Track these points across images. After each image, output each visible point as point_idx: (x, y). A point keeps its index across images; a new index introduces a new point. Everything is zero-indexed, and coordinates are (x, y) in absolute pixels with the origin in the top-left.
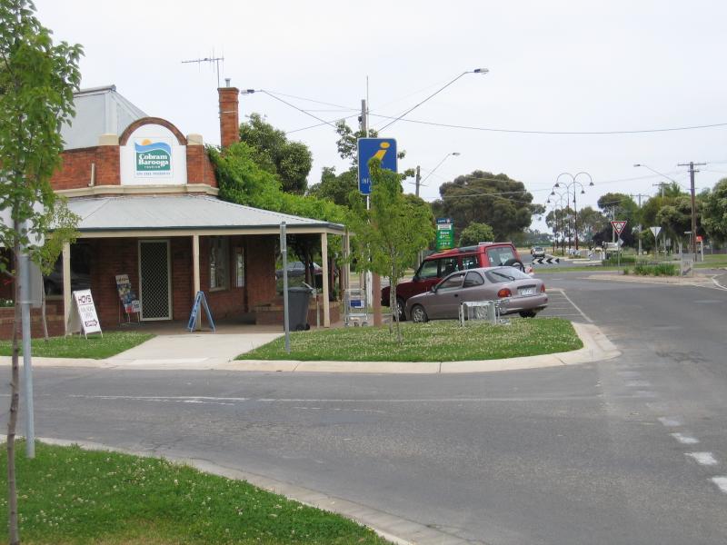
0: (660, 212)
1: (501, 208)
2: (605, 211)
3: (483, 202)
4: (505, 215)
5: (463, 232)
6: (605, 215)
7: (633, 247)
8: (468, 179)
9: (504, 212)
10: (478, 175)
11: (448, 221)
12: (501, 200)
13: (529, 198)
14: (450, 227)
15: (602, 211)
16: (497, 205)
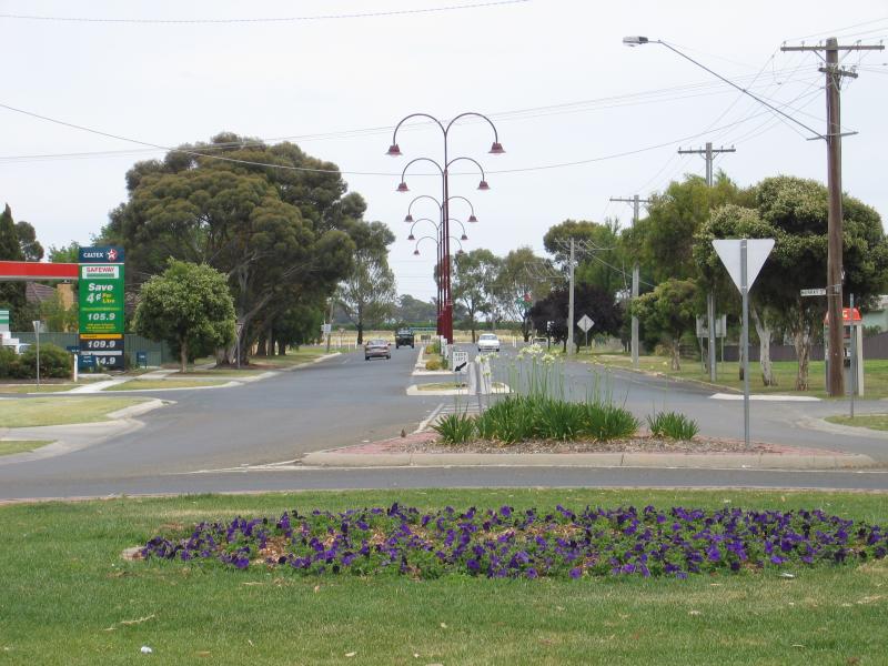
0: (707, 225)
1: (271, 226)
2: (558, 259)
3: (227, 210)
4: (281, 245)
5: (145, 286)
6: (558, 267)
7: (616, 335)
8: (201, 152)
9: (279, 238)
10: (226, 143)
11: (111, 255)
12: (273, 208)
13: (357, 206)
14: (116, 272)
15: (552, 257)
16: (261, 219)
